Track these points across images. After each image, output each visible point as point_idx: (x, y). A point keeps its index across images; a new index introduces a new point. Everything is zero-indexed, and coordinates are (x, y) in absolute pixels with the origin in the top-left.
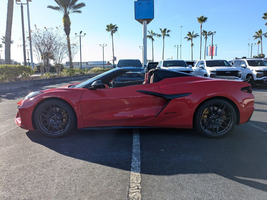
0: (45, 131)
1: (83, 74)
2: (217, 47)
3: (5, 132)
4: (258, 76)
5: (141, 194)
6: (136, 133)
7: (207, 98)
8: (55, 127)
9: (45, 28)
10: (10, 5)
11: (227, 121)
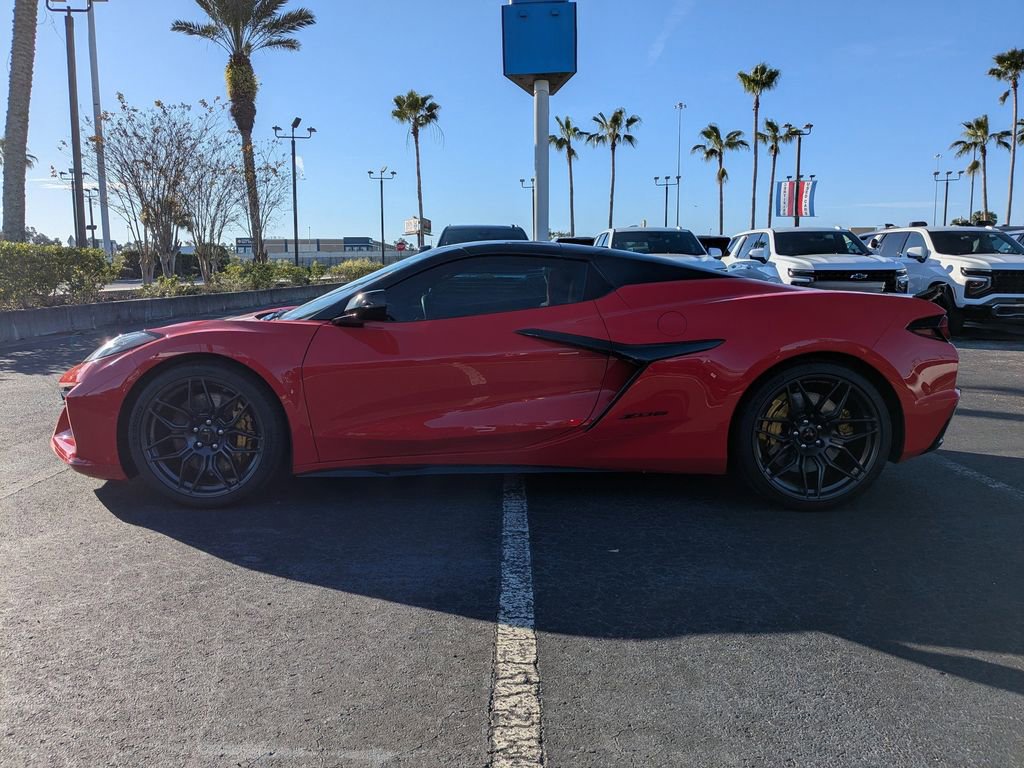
0: (166, 481)
1: (305, 285)
2: (815, 184)
3: (12, 490)
4: (970, 290)
5: (539, 701)
6: (513, 491)
7: (779, 359)
8: (207, 467)
9: (159, 104)
10: (23, 14)
11: (856, 448)
